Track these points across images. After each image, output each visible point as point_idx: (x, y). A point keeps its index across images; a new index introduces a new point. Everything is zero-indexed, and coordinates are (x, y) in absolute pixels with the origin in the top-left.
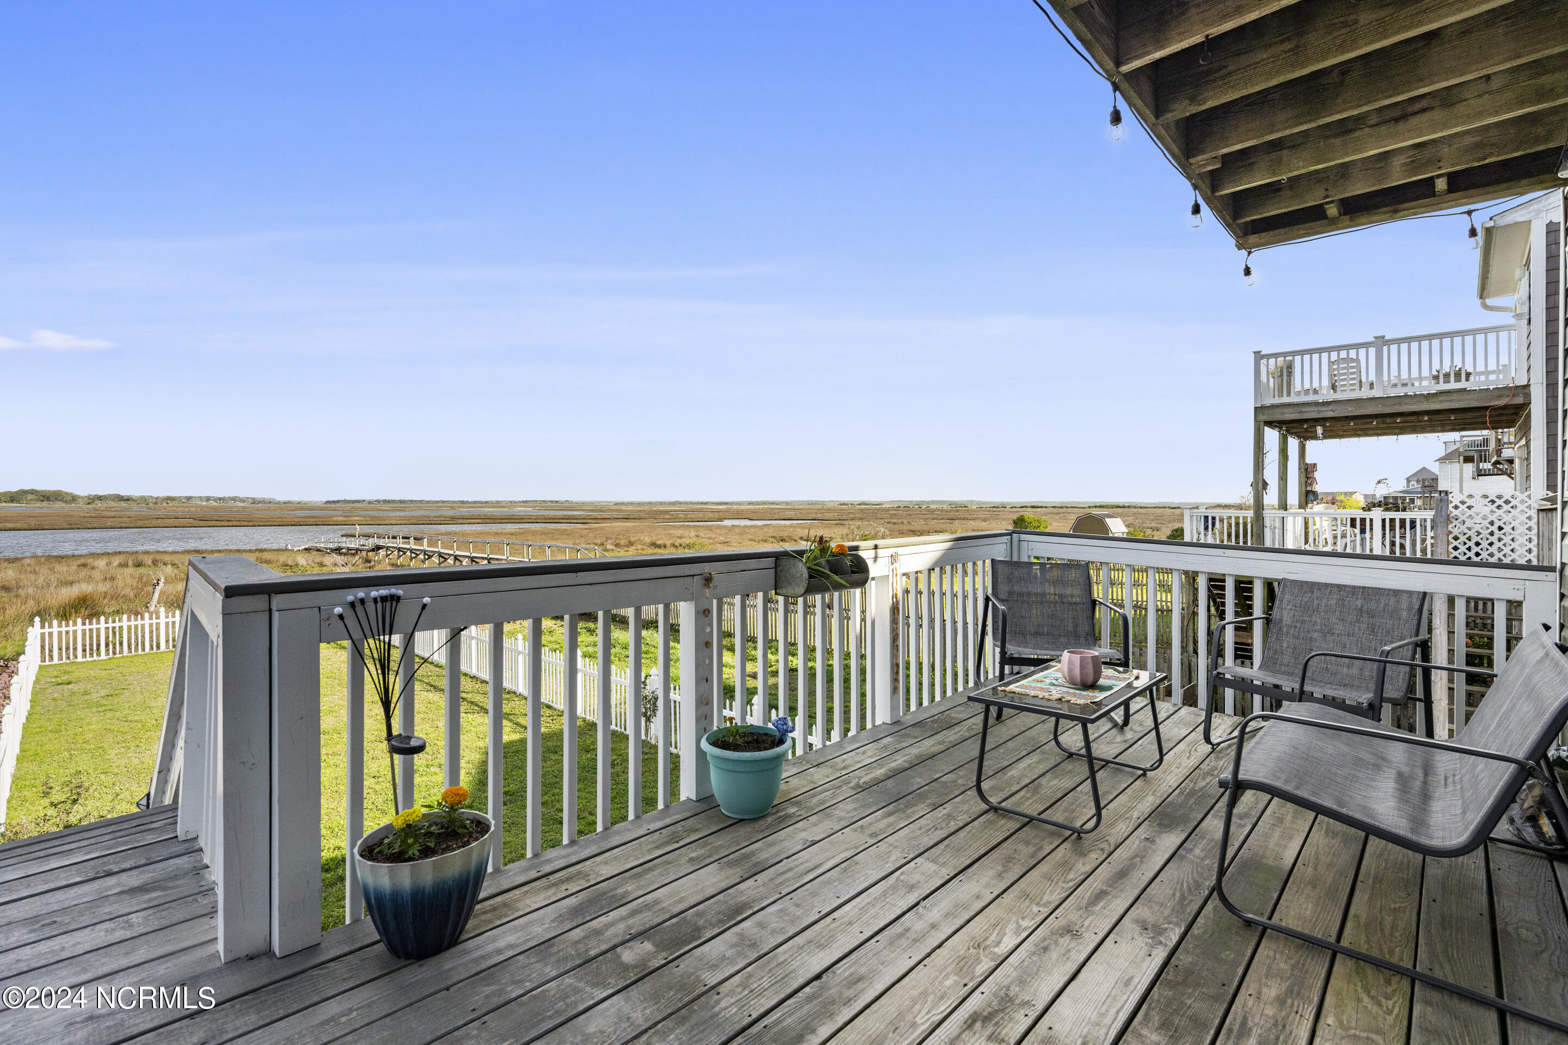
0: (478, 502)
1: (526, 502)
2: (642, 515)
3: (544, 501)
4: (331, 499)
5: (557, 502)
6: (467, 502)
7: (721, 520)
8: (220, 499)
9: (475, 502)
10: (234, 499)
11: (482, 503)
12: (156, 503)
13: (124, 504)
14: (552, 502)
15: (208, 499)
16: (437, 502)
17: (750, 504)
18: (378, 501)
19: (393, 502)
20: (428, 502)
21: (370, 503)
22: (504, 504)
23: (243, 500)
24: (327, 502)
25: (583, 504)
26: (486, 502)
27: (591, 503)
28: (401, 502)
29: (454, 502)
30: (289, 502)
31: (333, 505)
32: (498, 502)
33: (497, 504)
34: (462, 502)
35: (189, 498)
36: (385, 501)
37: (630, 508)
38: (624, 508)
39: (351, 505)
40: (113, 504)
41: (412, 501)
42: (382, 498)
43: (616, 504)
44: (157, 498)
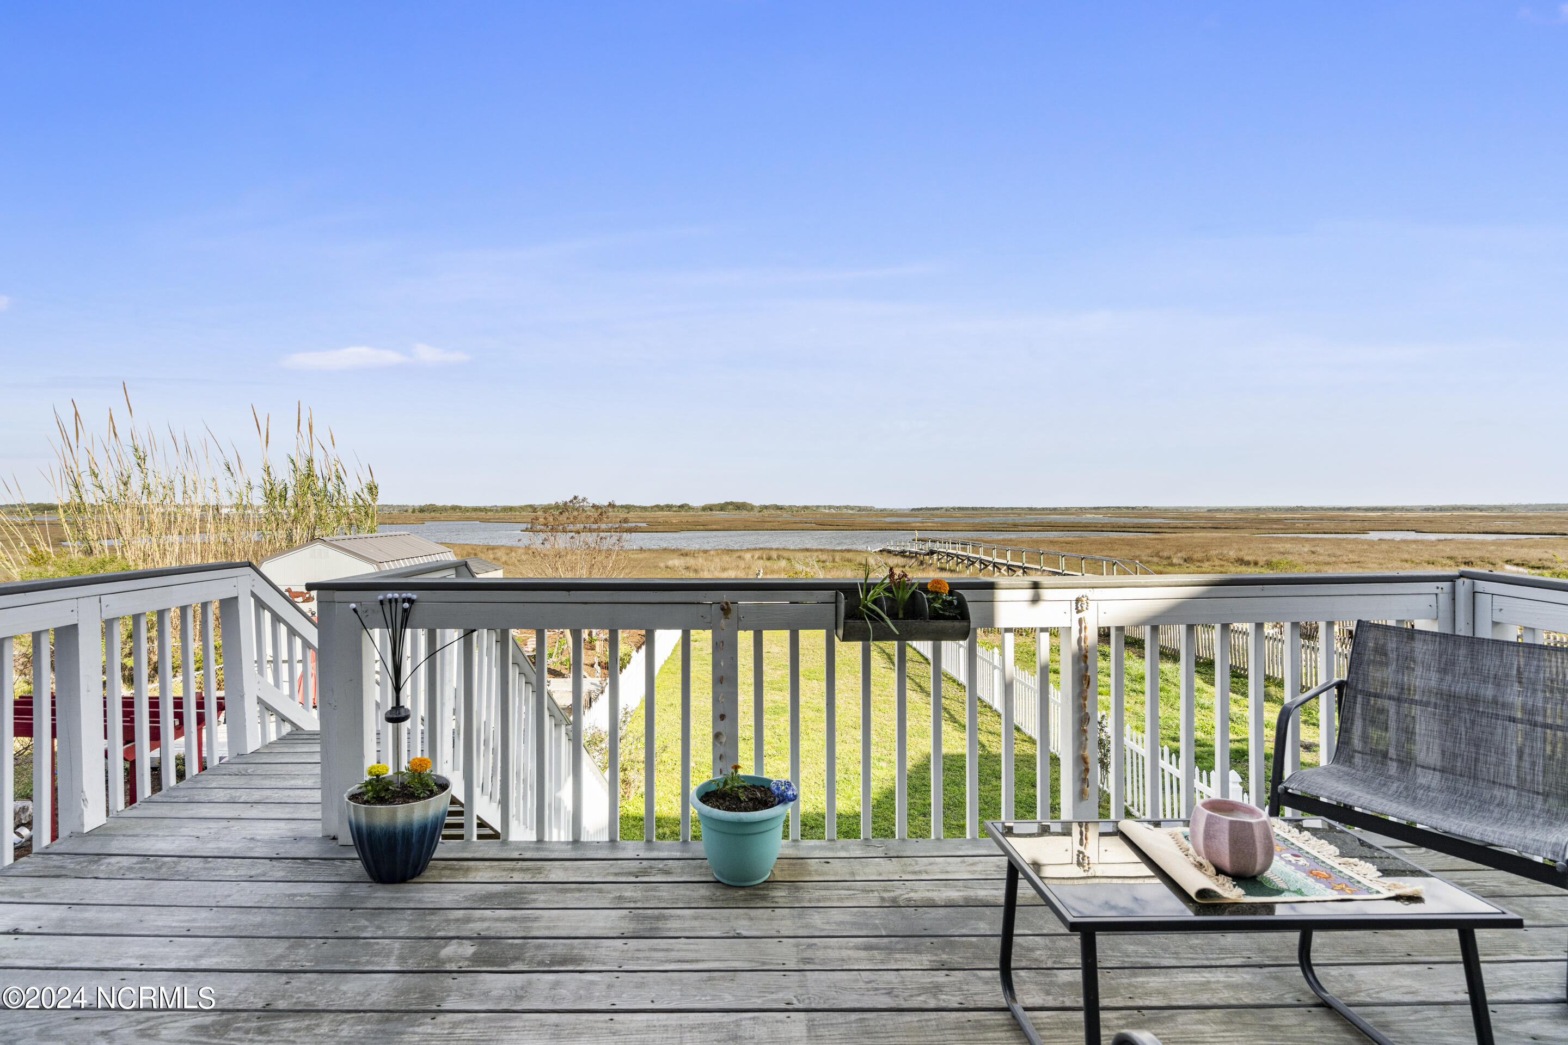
0: (1047, 509)
1: (1098, 508)
2: (1241, 524)
3: (1119, 508)
4: (916, 507)
5: (1133, 508)
6: (1035, 509)
7: (1364, 531)
8: (837, 507)
9: (1043, 509)
10: (846, 507)
11: (1050, 509)
12: (797, 511)
13: (779, 512)
14: (1128, 508)
15: (830, 507)
16: (1007, 509)
17: (1427, 509)
18: (954, 509)
19: (967, 509)
20: (998, 509)
21: (947, 510)
22: (1073, 511)
23: (852, 508)
24: (913, 510)
25: (1166, 510)
26: (1055, 509)
27: (1176, 510)
28: (973, 509)
29: (1022, 509)
30: (885, 510)
31: (917, 512)
32: (1067, 509)
33: (1066, 511)
34: (1030, 509)
35: (818, 507)
36: (960, 509)
37: (1227, 515)
38: (1218, 515)
39: (932, 512)
40: (773, 512)
41: (983, 508)
42: (957, 505)
43: (1209, 511)
44: (798, 507)
